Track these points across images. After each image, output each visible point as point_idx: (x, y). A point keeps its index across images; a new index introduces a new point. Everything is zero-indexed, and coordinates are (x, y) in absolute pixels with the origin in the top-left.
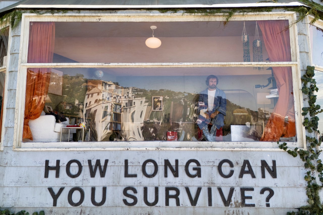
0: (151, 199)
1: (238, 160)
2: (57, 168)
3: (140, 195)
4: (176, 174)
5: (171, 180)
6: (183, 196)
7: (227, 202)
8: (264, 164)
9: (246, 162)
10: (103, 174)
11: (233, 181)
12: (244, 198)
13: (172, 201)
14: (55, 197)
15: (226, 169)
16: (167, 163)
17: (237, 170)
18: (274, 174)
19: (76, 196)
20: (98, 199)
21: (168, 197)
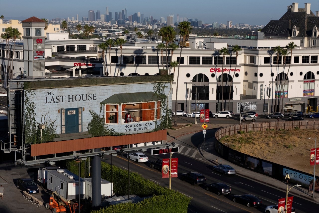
0: (137, 130)
1: (148, 123)
2: (126, 127)
3: (136, 129)
4: (140, 126)
5: (140, 127)
6: (141, 129)
7: (146, 129)
8: (151, 123)
9: (149, 124)
10: (132, 127)
11: (147, 126)
12: (148, 128)
13: (140, 130)
14: (126, 130)
15: (146, 125)
16: (139, 125)
17: (148, 125)
18: (152, 125)
19: (129, 130)
20: (131, 130)
21: (139, 129)
